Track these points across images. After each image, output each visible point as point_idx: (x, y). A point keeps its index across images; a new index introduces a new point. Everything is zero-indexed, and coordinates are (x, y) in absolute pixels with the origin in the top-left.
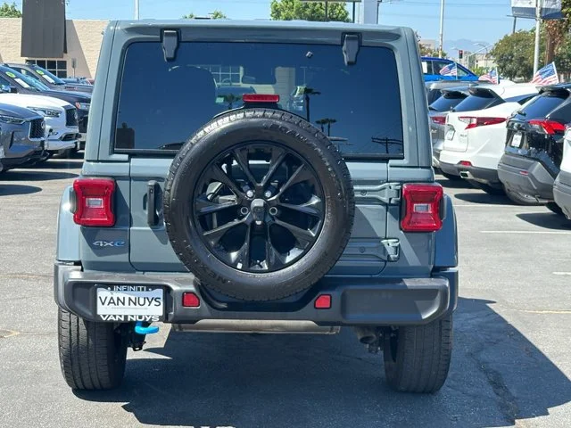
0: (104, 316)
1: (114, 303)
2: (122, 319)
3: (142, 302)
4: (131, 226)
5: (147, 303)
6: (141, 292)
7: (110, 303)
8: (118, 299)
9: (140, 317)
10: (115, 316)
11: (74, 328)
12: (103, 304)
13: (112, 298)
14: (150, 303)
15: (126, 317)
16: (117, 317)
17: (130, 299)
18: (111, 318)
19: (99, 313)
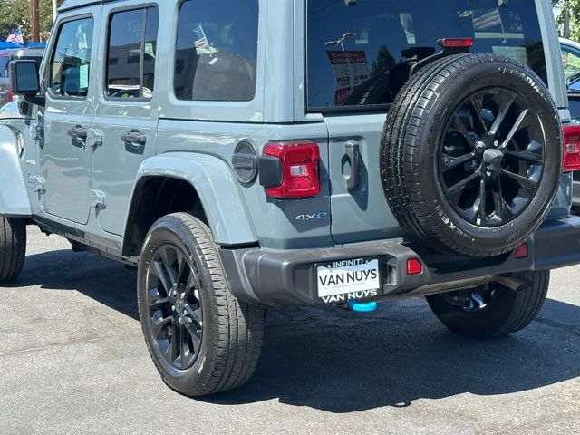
0: (326, 297)
1: (334, 282)
2: (343, 298)
3: (359, 277)
4: (330, 195)
5: (364, 276)
6: (358, 266)
7: (330, 282)
8: (338, 276)
9: (359, 293)
10: (336, 296)
11: (232, 322)
12: (323, 284)
13: (331, 277)
14: (367, 276)
15: (346, 295)
16: (338, 297)
17: (348, 275)
18: (333, 299)
19: (320, 295)
